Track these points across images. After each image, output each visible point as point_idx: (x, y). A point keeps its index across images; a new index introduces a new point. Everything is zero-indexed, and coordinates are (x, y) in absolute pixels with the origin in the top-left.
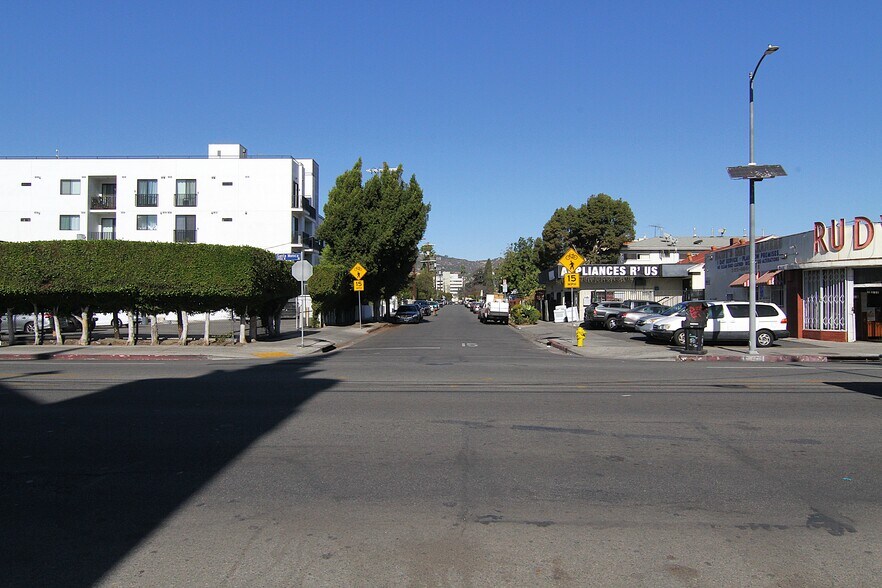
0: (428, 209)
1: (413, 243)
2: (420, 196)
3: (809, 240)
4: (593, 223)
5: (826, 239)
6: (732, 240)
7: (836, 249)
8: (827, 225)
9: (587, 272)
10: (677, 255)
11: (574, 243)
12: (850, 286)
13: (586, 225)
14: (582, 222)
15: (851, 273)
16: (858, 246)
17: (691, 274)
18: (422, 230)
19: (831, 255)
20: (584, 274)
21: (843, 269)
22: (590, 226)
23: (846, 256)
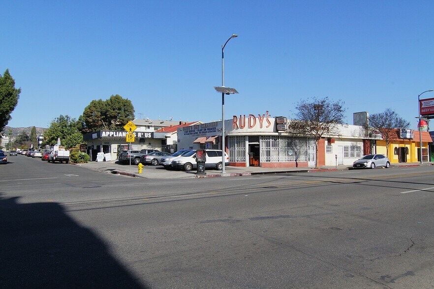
0: (19, 91)
1: (7, 112)
2: (13, 83)
3: (232, 123)
4: (114, 109)
5: (238, 123)
6: (180, 122)
7: (242, 127)
8: (238, 117)
9: (116, 134)
10: (153, 128)
11: (102, 119)
12: (247, 143)
13: (110, 110)
14: (108, 108)
15: (247, 138)
16: (250, 127)
17: (166, 137)
18: (15, 105)
19: (240, 130)
20: (115, 135)
21: (245, 136)
22: (112, 111)
23: (246, 131)
